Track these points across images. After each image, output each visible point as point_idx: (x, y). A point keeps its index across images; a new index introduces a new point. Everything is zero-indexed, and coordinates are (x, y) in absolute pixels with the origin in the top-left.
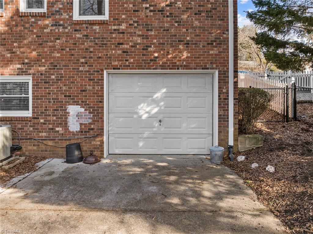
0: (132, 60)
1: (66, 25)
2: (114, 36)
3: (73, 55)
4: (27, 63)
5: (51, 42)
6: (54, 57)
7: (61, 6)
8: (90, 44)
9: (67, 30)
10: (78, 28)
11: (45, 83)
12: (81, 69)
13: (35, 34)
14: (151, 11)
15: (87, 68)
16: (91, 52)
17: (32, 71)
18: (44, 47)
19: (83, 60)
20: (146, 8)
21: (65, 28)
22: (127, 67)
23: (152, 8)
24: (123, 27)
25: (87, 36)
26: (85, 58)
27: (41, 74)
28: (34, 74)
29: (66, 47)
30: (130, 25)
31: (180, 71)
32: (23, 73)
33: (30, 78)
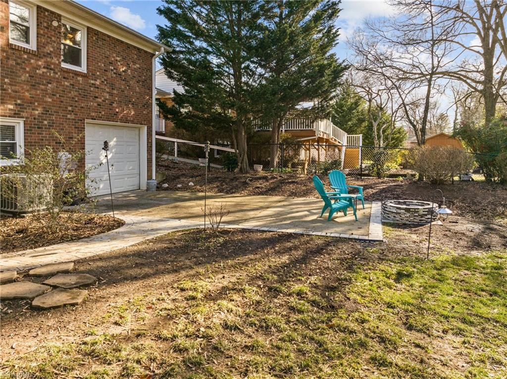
0: (103, 113)
1: (56, 70)
2: (92, 89)
3: (62, 102)
4: (19, 105)
5: (43, 85)
6: (46, 102)
7: (52, 50)
8: (76, 93)
9: (57, 76)
10: (66, 75)
11: (38, 128)
12: (69, 116)
13: (28, 72)
14: (114, 73)
15: (73, 117)
16: (76, 101)
17: (24, 114)
18: (37, 89)
19: (70, 108)
20: (112, 70)
21: (55, 73)
22: (100, 118)
23: (115, 71)
24: (98, 83)
25: (73, 85)
26: (71, 106)
27: (35, 119)
28: (27, 118)
29: (57, 93)
30: (102, 82)
31: (130, 125)
32: (16, 115)
33: (21, 122)
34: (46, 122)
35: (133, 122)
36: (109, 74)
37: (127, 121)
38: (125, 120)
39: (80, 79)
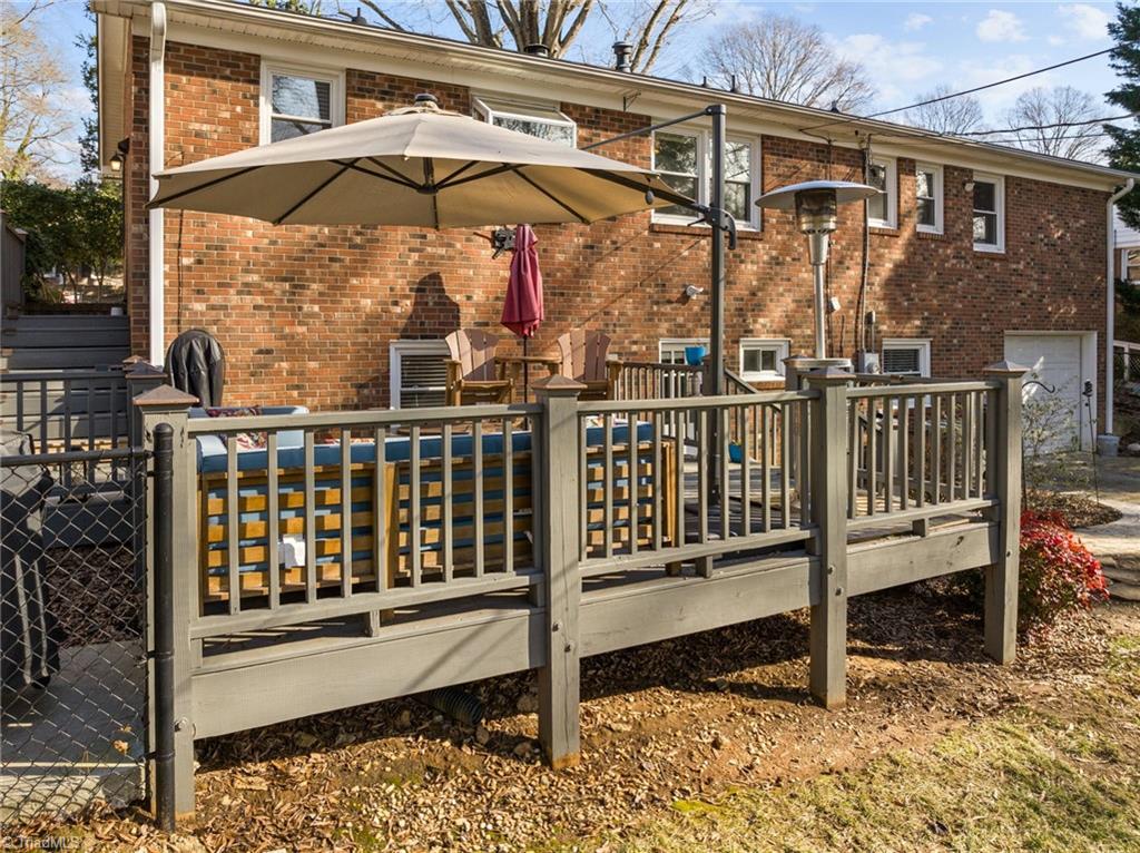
0: (1029, 317)
1: (968, 258)
2: (1013, 279)
3: (974, 306)
4: (927, 318)
5: (953, 283)
6: (956, 310)
7: (962, 227)
8: (992, 290)
9: (968, 267)
10: (979, 263)
11: (948, 350)
12: (983, 328)
13: (936, 269)
14: (1046, 245)
15: (989, 329)
16: (992, 303)
17: (931, 332)
18: (945, 292)
19: (984, 316)
20: (1042, 240)
21: (966, 263)
22: (1025, 326)
23: (1046, 241)
24: (1021, 266)
25: (988, 277)
26: (987, 311)
27: (943, 337)
28: (934, 337)
29: (968, 293)
30: (1028, 263)
31: (1069, 332)
32: (922, 334)
33: (927, 343)
34: (955, 341)
35: (1074, 327)
36: (1037, 248)
37: (1065, 327)
38: (1062, 325)
39: (997, 264)
